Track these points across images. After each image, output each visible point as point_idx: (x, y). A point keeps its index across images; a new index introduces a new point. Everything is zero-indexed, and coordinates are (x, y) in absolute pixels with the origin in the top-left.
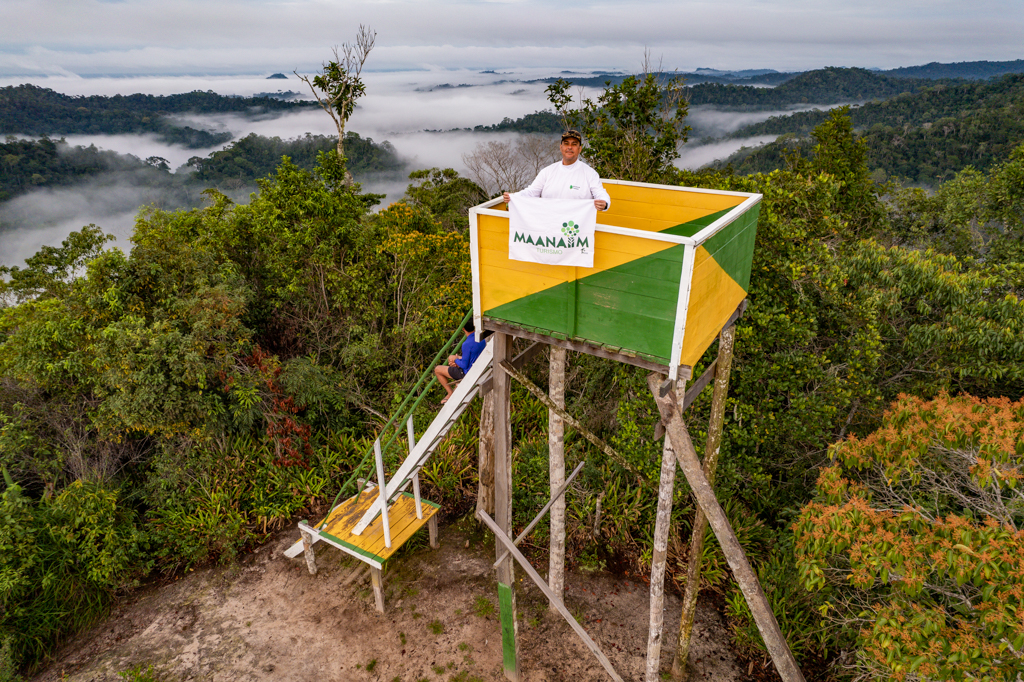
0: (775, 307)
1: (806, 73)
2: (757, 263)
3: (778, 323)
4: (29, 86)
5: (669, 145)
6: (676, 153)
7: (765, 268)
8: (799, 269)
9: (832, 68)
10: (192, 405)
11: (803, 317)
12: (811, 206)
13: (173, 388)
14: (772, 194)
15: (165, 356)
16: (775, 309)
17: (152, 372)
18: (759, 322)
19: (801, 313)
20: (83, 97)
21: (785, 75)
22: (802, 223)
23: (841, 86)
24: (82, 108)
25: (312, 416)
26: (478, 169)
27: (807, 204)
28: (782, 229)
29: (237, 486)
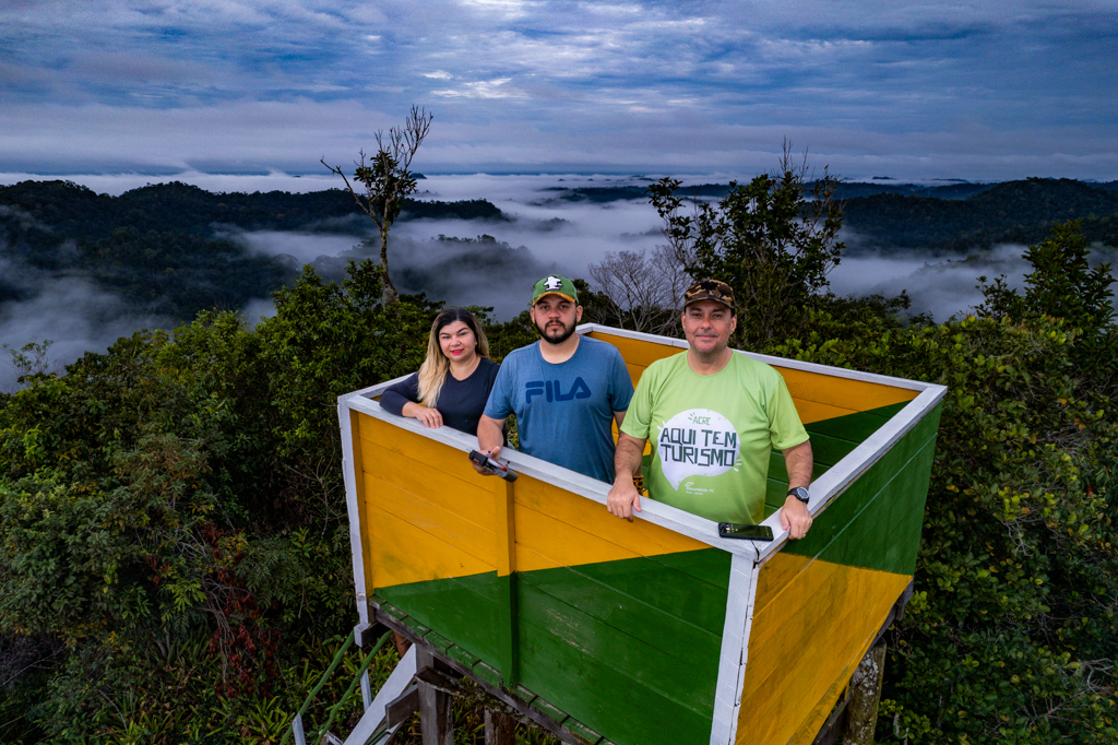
0: (971, 556)
1: (1003, 184)
2: (938, 479)
3: (975, 586)
4: (177, 182)
5: (814, 267)
6: (823, 279)
7: (953, 487)
8: (1016, 499)
9: (1036, 178)
10: (99, 604)
11: (1022, 574)
12: (1034, 380)
13: (70, 580)
14: (966, 364)
15: (63, 535)
16: (969, 559)
17: (42, 556)
18: (940, 582)
19: (1019, 566)
20: (224, 194)
21: (977, 186)
22: (1017, 408)
23: (1048, 199)
24: (222, 204)
25: (287, 618)
26: (607, 281)
27: (1027, 379)
28: (983, 423)
29: (169, 713)
